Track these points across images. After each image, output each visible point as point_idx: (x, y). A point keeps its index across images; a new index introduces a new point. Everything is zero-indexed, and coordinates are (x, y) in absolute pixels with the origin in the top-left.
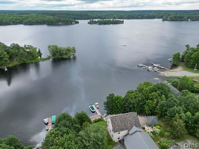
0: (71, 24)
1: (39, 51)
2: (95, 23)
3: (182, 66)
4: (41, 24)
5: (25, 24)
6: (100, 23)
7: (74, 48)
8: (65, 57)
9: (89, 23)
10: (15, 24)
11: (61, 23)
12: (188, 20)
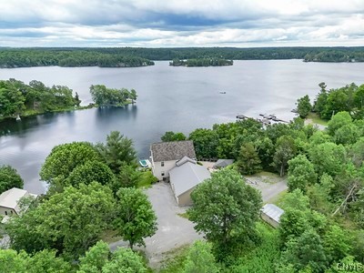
0: (141, 65)
1: (77, 96)
2: (183, 64)
3: (313, 118)
4: (89, 66)
5: (63, 65)
6: (191, 65)
7: (133, 91)
8: (117, 104)
9: (171, 64)
10: (45, 66)
11: (123, 64)
12: (350, 61)
